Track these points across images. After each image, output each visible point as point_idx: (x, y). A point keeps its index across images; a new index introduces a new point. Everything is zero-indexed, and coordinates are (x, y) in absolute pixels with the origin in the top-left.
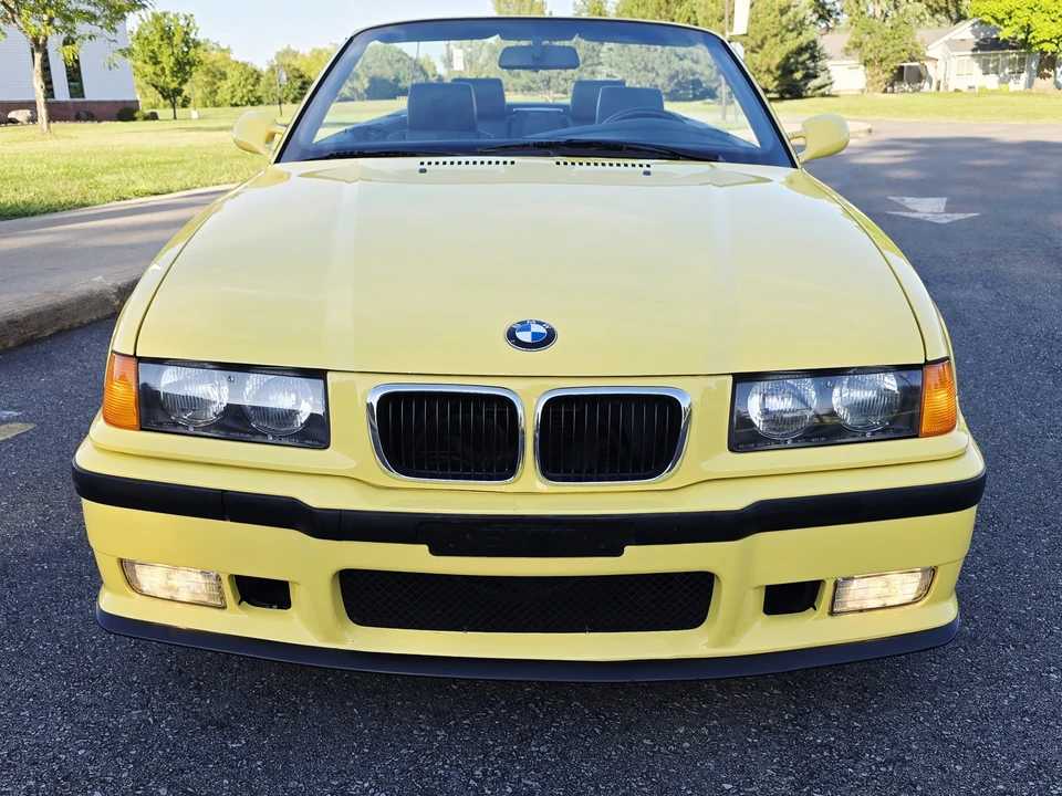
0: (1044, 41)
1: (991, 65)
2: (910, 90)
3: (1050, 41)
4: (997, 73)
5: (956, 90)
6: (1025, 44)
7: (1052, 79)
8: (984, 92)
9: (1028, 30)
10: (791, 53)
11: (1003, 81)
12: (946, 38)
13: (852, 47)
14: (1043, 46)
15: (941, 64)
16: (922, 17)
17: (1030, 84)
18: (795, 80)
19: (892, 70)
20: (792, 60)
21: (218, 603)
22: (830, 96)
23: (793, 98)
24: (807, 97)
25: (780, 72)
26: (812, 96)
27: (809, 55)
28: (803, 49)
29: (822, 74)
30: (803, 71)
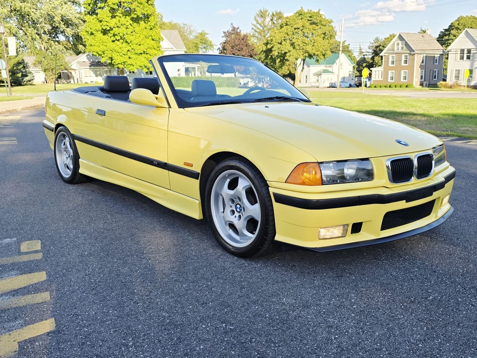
0: (119, 64)
1: (98, 73)
2: (66, 82)
3: (121, 64)
4: (101, 76)
5: (86, 83)
6: (111, 64)
8: (97, 84)
9: (112, 59)
10: (14, 64)
11: (104, 79)
12: (77, 61)
13: (37, 63)
15: (77, 71)
16: (63, 51)
18: (18, 77)
19: (58, 74)
20: (15, 68)
21: (344, 235)
22: (34, 85)
23: (17, 86)
24: (24, 85)
25: (11, 74)
26: (26, 85)
27: (22, 66)
28: (19, 63)
29: (30, 75)
30: (21, 73)
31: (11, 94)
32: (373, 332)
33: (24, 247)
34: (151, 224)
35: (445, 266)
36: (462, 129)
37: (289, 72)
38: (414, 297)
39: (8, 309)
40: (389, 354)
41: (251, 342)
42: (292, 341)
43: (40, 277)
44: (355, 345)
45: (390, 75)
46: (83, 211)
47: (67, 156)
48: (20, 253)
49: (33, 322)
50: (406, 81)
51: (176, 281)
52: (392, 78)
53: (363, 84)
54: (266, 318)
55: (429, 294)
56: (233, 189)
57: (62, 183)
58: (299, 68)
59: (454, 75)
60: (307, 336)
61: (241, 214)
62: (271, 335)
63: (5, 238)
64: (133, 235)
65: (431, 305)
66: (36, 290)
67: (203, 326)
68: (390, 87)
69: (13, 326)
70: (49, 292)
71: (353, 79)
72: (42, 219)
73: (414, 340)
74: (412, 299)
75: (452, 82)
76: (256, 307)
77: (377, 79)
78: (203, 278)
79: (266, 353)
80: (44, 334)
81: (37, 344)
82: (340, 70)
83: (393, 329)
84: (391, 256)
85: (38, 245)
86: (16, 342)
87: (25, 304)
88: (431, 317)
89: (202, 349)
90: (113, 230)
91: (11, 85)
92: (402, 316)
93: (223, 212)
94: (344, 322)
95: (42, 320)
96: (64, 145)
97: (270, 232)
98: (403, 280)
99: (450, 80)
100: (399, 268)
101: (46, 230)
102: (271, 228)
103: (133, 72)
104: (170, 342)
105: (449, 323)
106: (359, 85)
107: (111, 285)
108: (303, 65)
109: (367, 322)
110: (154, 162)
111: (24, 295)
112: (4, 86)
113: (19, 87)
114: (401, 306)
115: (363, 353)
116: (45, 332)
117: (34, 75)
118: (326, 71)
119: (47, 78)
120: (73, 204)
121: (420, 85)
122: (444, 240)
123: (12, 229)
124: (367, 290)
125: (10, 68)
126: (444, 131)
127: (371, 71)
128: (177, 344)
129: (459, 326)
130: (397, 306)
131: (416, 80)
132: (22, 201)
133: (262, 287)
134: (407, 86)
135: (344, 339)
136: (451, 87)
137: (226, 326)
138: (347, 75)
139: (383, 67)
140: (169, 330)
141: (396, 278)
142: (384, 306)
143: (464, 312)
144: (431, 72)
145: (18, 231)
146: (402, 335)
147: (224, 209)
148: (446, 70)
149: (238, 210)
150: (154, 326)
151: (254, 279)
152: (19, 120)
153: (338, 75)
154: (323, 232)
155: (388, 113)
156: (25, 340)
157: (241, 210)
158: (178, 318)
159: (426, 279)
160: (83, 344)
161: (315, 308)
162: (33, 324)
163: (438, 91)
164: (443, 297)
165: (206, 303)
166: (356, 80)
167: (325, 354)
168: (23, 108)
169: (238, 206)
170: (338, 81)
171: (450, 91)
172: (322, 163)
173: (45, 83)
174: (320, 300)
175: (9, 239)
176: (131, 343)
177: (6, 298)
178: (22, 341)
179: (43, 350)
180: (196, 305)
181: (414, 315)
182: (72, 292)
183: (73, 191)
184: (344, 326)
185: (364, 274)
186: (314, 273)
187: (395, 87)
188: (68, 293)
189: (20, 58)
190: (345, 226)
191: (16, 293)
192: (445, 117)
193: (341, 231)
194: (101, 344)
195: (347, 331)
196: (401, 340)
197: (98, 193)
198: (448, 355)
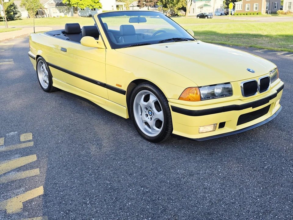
0: (74, 4)
1: (61, 10)
2: (41, 17)
3: (75, 4)
4: (63, 12)
5: (54, 17)
6: (69, 4)
7: (77, 14)
8: (61, 17)
9: (69, 1)
10: (8, 7)
11: (65, 14)
12: (47, 3)
13: (22, 5)
14: (74, 5)
15: (48, 9)
17: (72, 15)
18: (11, 15)
19: (36, 12)
20: (9, 9)
21: (214, 130)
22: (21, 19)
23: (11, 20)
24: (16, 20)
25: (6, 13)
26: (17, 19)
27: (13, 7)
28: (11, 6)
29: (18, 13)
30: (13, 12)
31: (8, 27)
32: (231, 191)
33: (23, 138)
34: (98, 120)
35: (275, 146)
36: (291, 46)
37: (182, 6)
38: (256, 167)
39: (15, 181)
40: (240, 206)
41: (159, 200)
42: (183, 198)
43: (33, 158)
44: (219, 200)
45: (247, 7)
46: (56, 112)
47: (45, 75)
48: (20, 142)
49: (30, 189)
50: (257, 10)
51: (114, 159)
52: (248, 9)
53: (230, 13)
54: (167, 183)
55: (265, 165)
56: (147, 102)
57: (43, 92)
58: (189, 4)
59: (288, 6)
60: (192, 195)
61: (152, 117)
62: (170, 194)
63: (11, 132)
64: (87, 128)
65: (266, 172)
66: (31, 167)
67: (131, 190)
68: (247, 14)
69: (19, 192)
70: (39, 169)
71: (223, 10)
72: (32, 118)
73: (255, 196)
74: (255, 168)
75: (286, 10)
76: (162, 176)
77: (238, 9)
78: (130, 157)
79: (167, 206)
80: (38, 196)
81: (34, 203)
82: (215, 4)
83: (242, 189)
84: (243, 139)
85: (30, 136)
86: (21, 203)
87: (25, 177)
88: (265, 180)
89: (130, 205)
90: (75, 125)
91: (7, 20)
92: (248, 180)
93: (141, 115)
94: (213, 185)
95: (36, 187)
96: (42, 68)
97: (169, 129)
98: (250, 156)
99: (285, 9)
100: (248, 147)
101: (35, 126)
102: (170, 126)
103: (84, 9)
104: (111, 201)
105: (276, 184)
106: (227, 14)
107: (75, 163)
108: (191, 2)
109: (228, 185)
110: (98, 83)
111: (24, 170)
112: (3, 21)
113: (12, 21)
114: (248, 173)
115: (224, 206)
116: (38, 195)
117: (21, 13)
118: (206, 5)
119: (29, 14)
120: (50, 107)
121: (266, 13)
122: (276, 127)
123: (14, 125)
124: (228, 163)
125: (5, 9)
126: (280, 48)
127: (235, 4)
128: (115, 202)
129: (282, 186)
130: (246, 173)
131: (263, 9)
132: (19, 105)
133: (165, 162)
134: (257, 14)
135: (213, 197)
136: (285, 14)
137: (144, 189)
138: (219, 8)
139: (242, 1)
140: (110, 193)
141: (246, 154)
142: (238, 173)
143: (286, 177)
144: (273, 4)
145: (18, 127)
146: (248, 193)
147: (142, 113)
148: (282, 2)
149: (150, 114)
150: (101, 190)
151: (161, 157)
152: (14, 45)
153: (214, 8)
154: (202, 129)
155: (245, 35)
156: (26, 201)
157: (152, 114)
158: (115, 185)
159: (263, 154)
160: (60, 203)
161: (197, 176)
162: (31, 190)
163: (277, 16)
164: (274, 167)
165: (132, 174)
166: (225, 10)
167: (202, 207)
168: (15, 37)
169: (150, 112)
170: (214, 11)
171: (285, 16)
172: (201, 87)
173: (29, 18)
174: (200, 171)
175: (13, 133)
176: (88, 202)
177: (14, 173)
178: (25, 202)
179: (37, 207)
180: (126, 175)
181: (255, 179)
182: (53, 168)
183: (50, 97)
184: (214, 187)
185: (226, 152)
186: (196, 152)
187: (250, 14)
188: (50, 169)
189: (12, 2)
190: (215, 125)
191: (19, 169)
192: (281, 37)
193: (213, 128)
194: (71, 203)
195: (215, 191)
196: (247, 196)
197: (65, 99)
198: (275, 205)
